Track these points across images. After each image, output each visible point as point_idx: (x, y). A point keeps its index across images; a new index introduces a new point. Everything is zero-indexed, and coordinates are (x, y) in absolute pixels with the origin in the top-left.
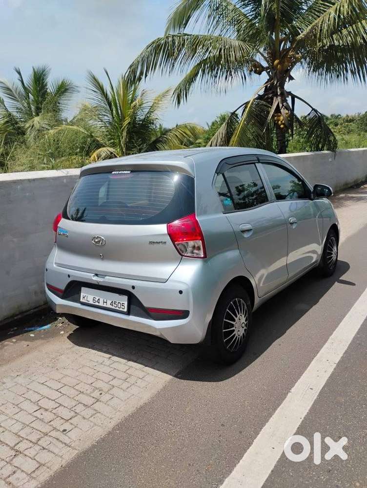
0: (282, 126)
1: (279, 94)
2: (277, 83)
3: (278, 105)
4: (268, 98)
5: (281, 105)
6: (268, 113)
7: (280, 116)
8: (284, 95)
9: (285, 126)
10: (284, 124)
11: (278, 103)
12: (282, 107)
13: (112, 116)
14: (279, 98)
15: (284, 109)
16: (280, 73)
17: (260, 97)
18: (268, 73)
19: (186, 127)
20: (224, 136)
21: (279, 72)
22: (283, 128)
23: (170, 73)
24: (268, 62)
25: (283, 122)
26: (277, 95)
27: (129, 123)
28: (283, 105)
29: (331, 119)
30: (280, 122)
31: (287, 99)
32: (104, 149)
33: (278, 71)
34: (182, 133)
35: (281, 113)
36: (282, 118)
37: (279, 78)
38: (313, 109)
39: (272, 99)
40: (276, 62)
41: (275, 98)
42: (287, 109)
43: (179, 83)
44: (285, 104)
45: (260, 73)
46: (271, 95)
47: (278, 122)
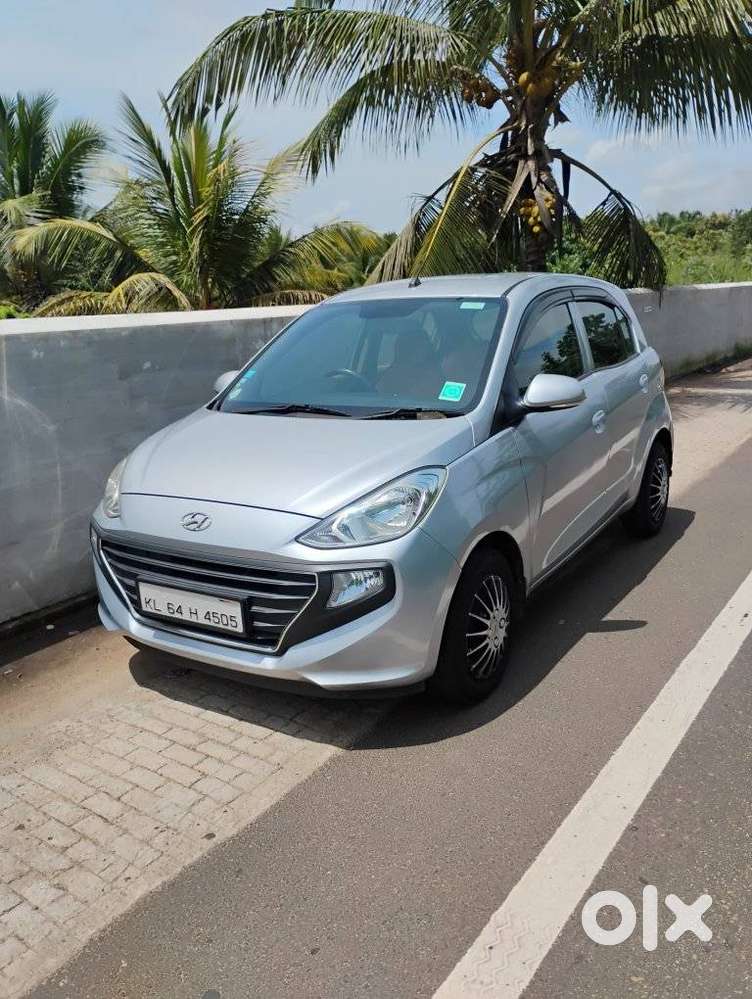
0: (536, 229)
1: (530, 152)
2: (527, 127)
3: (528, 179)
4: (506, 163)
5: (534, 180)
6: (504, 197)
7: (531, 205)
8: (543, 156)
9: (544, 229)
10: (540, 224)
11: (529, 176)
12: (538, 183)
13: (173, 200)
14: (531, 164)
15: (542, 189)
16: (535, 104)
17: (488, 162)
18: (508, 105)
19: (339, 231)
20: (409, 251)
21: (532, 101)
22: (538, 234)
23: (275, 98)
24: (506, 77)
25: (539, 219)
26: (526, 157)
27: (207, 217)
28: (539, 181)
29: (679, 222)
30: (531, 220)
31: (550, 165)
32: (145, 276)
33: (528, 100)
34: (330, 245)
35: (533, 197)
36: (536, 209)
37: (530, 115)
38: (613, 192)
39: (515, 164)
40: (524, 77)
41: (521, 163)
42: (548, 189)
43: (313, 128)
44: (544, 177)
45: (489, 104)
46: (512, 157)
47: (527, 220)
